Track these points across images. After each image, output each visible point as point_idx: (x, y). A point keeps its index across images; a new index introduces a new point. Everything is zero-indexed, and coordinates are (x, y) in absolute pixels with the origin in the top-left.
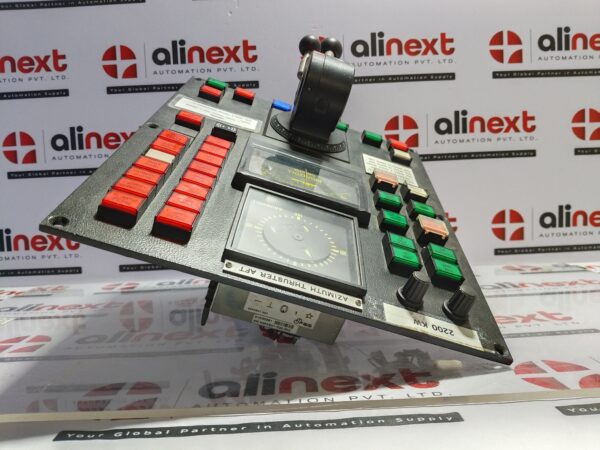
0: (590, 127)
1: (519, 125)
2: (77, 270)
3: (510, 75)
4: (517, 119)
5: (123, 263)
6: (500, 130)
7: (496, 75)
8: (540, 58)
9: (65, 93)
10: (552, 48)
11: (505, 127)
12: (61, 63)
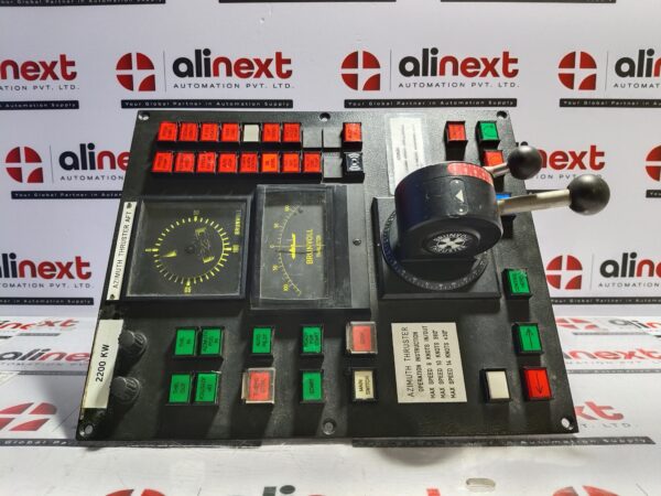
1: (586, 161)
2: (89, 301)
3: (580, 103)
4: (583, 154)
6: (564, 166)
7: (564, 103)
8: (616, 85)
9: (74, 105)
10: (631, 73)
11: (569, 163)
12: (69, 70)
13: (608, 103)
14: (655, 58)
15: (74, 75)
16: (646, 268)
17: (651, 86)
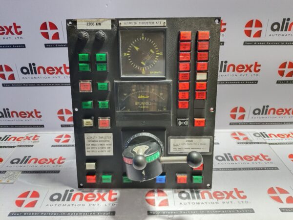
0: (287, 70)
1: (252, 69)
2: (42, 126)
3: (253, 43)
4: (251, 66)
5: (62, 124)
6: (242, 71)
7: (245, 43)
8: (270, 35)
9: (23, 46)
10: (278, 30)
11: (245, 70)
12: (19, 30)
13: (265, 43)
14: (290, 22)
15: (21, 33)
16: (272, 111)
17: (286, 35)
